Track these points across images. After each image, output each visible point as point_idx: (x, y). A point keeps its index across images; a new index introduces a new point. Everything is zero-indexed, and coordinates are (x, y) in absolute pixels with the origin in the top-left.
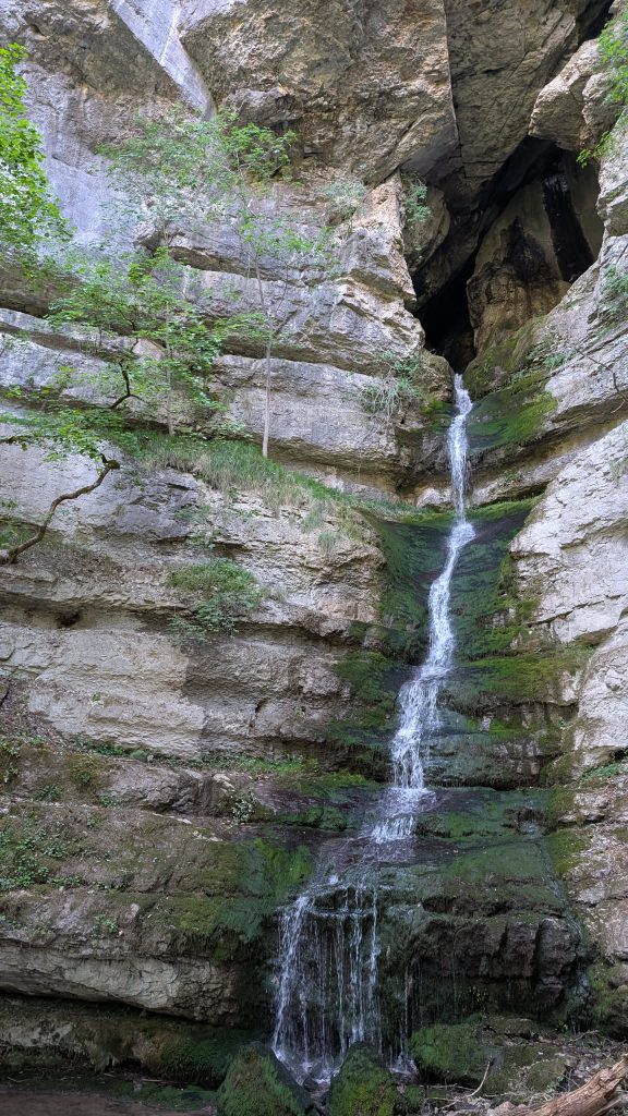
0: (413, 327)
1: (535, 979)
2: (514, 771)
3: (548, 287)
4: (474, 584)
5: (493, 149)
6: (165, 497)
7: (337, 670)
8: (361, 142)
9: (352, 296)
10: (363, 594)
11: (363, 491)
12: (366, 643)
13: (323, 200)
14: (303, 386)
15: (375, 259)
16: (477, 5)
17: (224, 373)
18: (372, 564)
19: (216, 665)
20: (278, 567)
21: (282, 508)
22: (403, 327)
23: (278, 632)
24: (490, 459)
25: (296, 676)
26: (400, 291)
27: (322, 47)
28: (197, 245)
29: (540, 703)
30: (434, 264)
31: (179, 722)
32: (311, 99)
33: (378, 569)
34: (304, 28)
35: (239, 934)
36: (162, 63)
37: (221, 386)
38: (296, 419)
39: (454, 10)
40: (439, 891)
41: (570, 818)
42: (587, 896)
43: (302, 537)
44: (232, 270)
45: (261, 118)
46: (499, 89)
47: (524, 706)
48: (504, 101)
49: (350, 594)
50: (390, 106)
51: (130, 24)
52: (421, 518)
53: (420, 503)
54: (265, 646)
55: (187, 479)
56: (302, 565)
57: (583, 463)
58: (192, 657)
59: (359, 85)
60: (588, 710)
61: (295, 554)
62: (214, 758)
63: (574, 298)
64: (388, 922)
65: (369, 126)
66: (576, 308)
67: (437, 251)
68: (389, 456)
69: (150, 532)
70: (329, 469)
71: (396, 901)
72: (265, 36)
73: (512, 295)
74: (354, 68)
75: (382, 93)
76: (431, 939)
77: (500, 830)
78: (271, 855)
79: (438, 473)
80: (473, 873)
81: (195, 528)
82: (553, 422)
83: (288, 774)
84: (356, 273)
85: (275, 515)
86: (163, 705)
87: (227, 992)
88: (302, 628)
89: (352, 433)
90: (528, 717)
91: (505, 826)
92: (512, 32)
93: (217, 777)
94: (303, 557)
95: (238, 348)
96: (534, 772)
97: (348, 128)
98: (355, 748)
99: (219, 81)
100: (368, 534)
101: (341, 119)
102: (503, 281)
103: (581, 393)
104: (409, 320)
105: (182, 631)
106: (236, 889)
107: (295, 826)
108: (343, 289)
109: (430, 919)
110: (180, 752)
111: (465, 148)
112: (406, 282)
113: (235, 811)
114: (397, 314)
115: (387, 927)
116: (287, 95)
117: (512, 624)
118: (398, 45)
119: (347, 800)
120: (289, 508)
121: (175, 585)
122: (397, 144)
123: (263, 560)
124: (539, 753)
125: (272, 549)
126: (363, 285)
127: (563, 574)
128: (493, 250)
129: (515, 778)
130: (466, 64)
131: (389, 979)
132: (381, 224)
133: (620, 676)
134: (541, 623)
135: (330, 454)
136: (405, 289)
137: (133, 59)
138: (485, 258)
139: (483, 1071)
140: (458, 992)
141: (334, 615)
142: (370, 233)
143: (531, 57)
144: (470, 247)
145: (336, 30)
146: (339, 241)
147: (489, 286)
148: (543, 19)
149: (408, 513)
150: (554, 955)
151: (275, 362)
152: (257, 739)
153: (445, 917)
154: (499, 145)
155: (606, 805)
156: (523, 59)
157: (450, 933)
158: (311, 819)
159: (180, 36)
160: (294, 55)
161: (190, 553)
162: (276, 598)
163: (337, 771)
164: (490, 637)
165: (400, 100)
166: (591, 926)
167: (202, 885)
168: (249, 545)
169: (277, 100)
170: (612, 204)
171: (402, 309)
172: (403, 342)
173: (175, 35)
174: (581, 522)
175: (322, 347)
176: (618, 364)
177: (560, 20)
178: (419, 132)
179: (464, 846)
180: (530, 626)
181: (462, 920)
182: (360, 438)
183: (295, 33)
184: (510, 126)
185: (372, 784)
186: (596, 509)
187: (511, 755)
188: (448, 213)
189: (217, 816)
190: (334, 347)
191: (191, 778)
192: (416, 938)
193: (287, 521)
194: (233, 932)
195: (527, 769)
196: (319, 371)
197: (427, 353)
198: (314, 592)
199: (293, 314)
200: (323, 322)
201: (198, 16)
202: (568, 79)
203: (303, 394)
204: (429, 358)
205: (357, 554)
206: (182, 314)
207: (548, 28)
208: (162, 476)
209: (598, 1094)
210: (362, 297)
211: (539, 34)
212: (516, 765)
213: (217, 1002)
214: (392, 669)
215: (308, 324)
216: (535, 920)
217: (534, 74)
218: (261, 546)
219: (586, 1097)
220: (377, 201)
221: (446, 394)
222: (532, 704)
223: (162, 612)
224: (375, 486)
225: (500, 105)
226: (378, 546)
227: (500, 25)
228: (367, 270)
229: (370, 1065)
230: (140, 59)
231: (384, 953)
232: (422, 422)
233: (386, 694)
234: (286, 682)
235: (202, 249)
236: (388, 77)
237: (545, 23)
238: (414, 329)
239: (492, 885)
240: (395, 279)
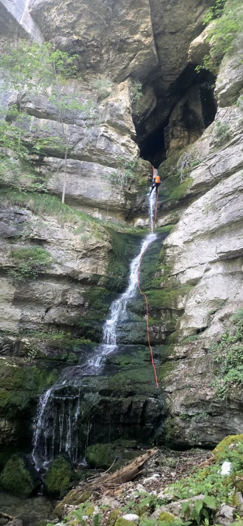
0: (135, 147)
1: (142, 424)
2: (155, 338)
3: (198, 131)
4: (150, 259)
5: (174, 69)
6: (13, 218)
7: (83, 295)
8: (112, 62)
9: (107, 132)
10: (101, 263)
11: (110, 219)
12: (99, 284)
13: (96, 88)
14: (84, 172)
15: (117, 116)
16: (164, 3)
17: (50, 166)
18: (105, 249)
19: (28, 292)
20: (63, 250)
21: (66, 224)
22: (130, 147)
23: (59, 278)
24: (165, 206)
25: (65, 297)
26: (128, 131)
27: (93, 18)
28: (37, 107)
29: (168, 309)
30: (150, 120)
31: (9, 316)
32: (89, 42)
33: (108, 252)
34: (85, 9)
35: (18, 406)
36: (21, 23)
37: (47, 171)
38: (80, 187)
39: (154, 4)
40: (106, 387)
41: (171, 357)
42: (169, 388)
43: (74, 237)
44: (53, 119)
45: (65, 49)
46: (176, 41)
47: (162, 310)
48: (179, 47)
49: (95, 263)
50: (125, 46)
51: (5, 5)
52: (135, 231)
53: (135, 225)
54: (53, 284)
55: (24, 211)
56: (73, 249)
57: (195, 206)
58: (17, 288)
59: (111, 36)
60: (188, 312)
61: (70, 244)
62: (25, 332)
63: (206, 136)
64: (84, 401)
65: (116, 55)
66: (206, 140)
67: (151, 114)
68: (122, 204)
69: (5, 233)
70: (95, 209)
71: (88, 392)
72: (67, 12)
73: (182, 135)
74: (108, 29)
75: (121, 40)
76: (101, 407)
77: (142, 362)
78: (39, 372)
79: (142, 212)
80: (122, 378)
81: (24, 232)
82: (191, 190)
83: (57, 339)
84: (108, 122)
85: (62, 227)
86: (3, 309)
87: (13, 431)
88: (70, 276)
89: (105, 192)
90: (164, 315)
91: (145, 360)
92: (181, 15)
93: (23, 340)
94: (73, 246)
95: (56, 154)
96: (163, 338)
97: (106, 56)
98: (88, 328)
99: (48, 32)
100: (105, 236)
101: (103, 51)
102: (179, 128)
103: (202, 177)
104: (133, 144)
105: (12, 276)
106: (19, 387)
107: (55, 361)
108: (103, 129)
109: (100, 399)
110: (9, 329)
111: (162, 67)
112: (132, 127)
113: (29, 354)
114: (127, 141)
115: (83, 403)
116: (78, 40)
117: (163, 276)
118: (128, 19)
119: (80, 350)
120: (69, 224)
121: (13, 257)
122: (128, 64)
123: (55, 247)
124: (166, 330)
125: (60, 242)
126: (112, 128)
127: (184, 254)
128: (176, 115)
129: (155, 341)
130: (161, 29)
131: (82, 425)
132: (121, 100)
133: (201, 297)
134: (174, 275)
135: (95, 202)
136: (131, 130)
137: (7, 21)
138: (173, 118)
139: (112, 463)
140: (111, 430)
141: (87, 271)
142: (116, 104)
143: (191, 27)
144: (166, 113)
145: (99, 10)
146: (102, 107)
147: (173, 131)
148: (195, 10)
149: (130, 229)
150: (151, 413)
151: (71, 160)
152: (45, 324)
153: (107, 398)
154: (177, 67)
155: (187, 351)
156: (186, 28)
157: (109, 405)
158: (63, 358)
159: (29, 11)
160: (81, 21)
161: (23, 243)
162: (59, 264)
163: (79, 338)
164: (153, 281)
165: (130, 44)
166: (168, 401)
167: (5, 385)
168: (49, 240)
169: (73, 42)
170: (220, 93)
171: (130, 139)
172: (130, 154)
173: (27, 10)
174: (192, 232)
175: (93, 155)
176: (218, 164)
177: (203, 11)
178: (138, 59)
179: (124, 369)
180: (169, 277)
181: (115, 399)
182: (109, 195)
183: (81, 11)
184: (182, 58)
185: (94, 343)
186: (198, 226)
187: (154, 331)
188: (155, 97)
189: (21, 357)
190: (99, 155)
191: (9, 340)
192: (94, 407)
193: (67, 230)
194: (15, 405)
195: (160, 337)
196: (92, 165)
197: (141, 159)
198: (78, 261)
199: (80, 139)
200: (94, 143)
201: (37, 2)
202: (203, 37)
203: (84, 175)
204: (141, 161)
205: (99, 245)
206: (29, 138)
207: (197, 14)
208: (12, 209)
209: (135, 468)
210: (112, 133)
211: (193, 16)
212: (156, 335)
213: (9, 436)
214: (110, 295)
215: (87, 144)
216: (143, 399)
217: (191, 35)
218: (55, 241)
219: (131, 469)
220: (120, 90)
221: (150, 178)
222: (165, 309)
223: (5, 268)
224: (116, 217)
225: (177, 48)
226: (110, 242)
227: (175, 12)
228: (114, 121)
229: (64, 461)
230: (10, 21)
231: (81, 413)
232: (138, 189)
233: (105, 305)
234: (60, 300)
235: (39, 109)
236: (124, 33)
237: (196, 12)
238: (135, 148)
239: (129, 384)
240: (126, 125)
